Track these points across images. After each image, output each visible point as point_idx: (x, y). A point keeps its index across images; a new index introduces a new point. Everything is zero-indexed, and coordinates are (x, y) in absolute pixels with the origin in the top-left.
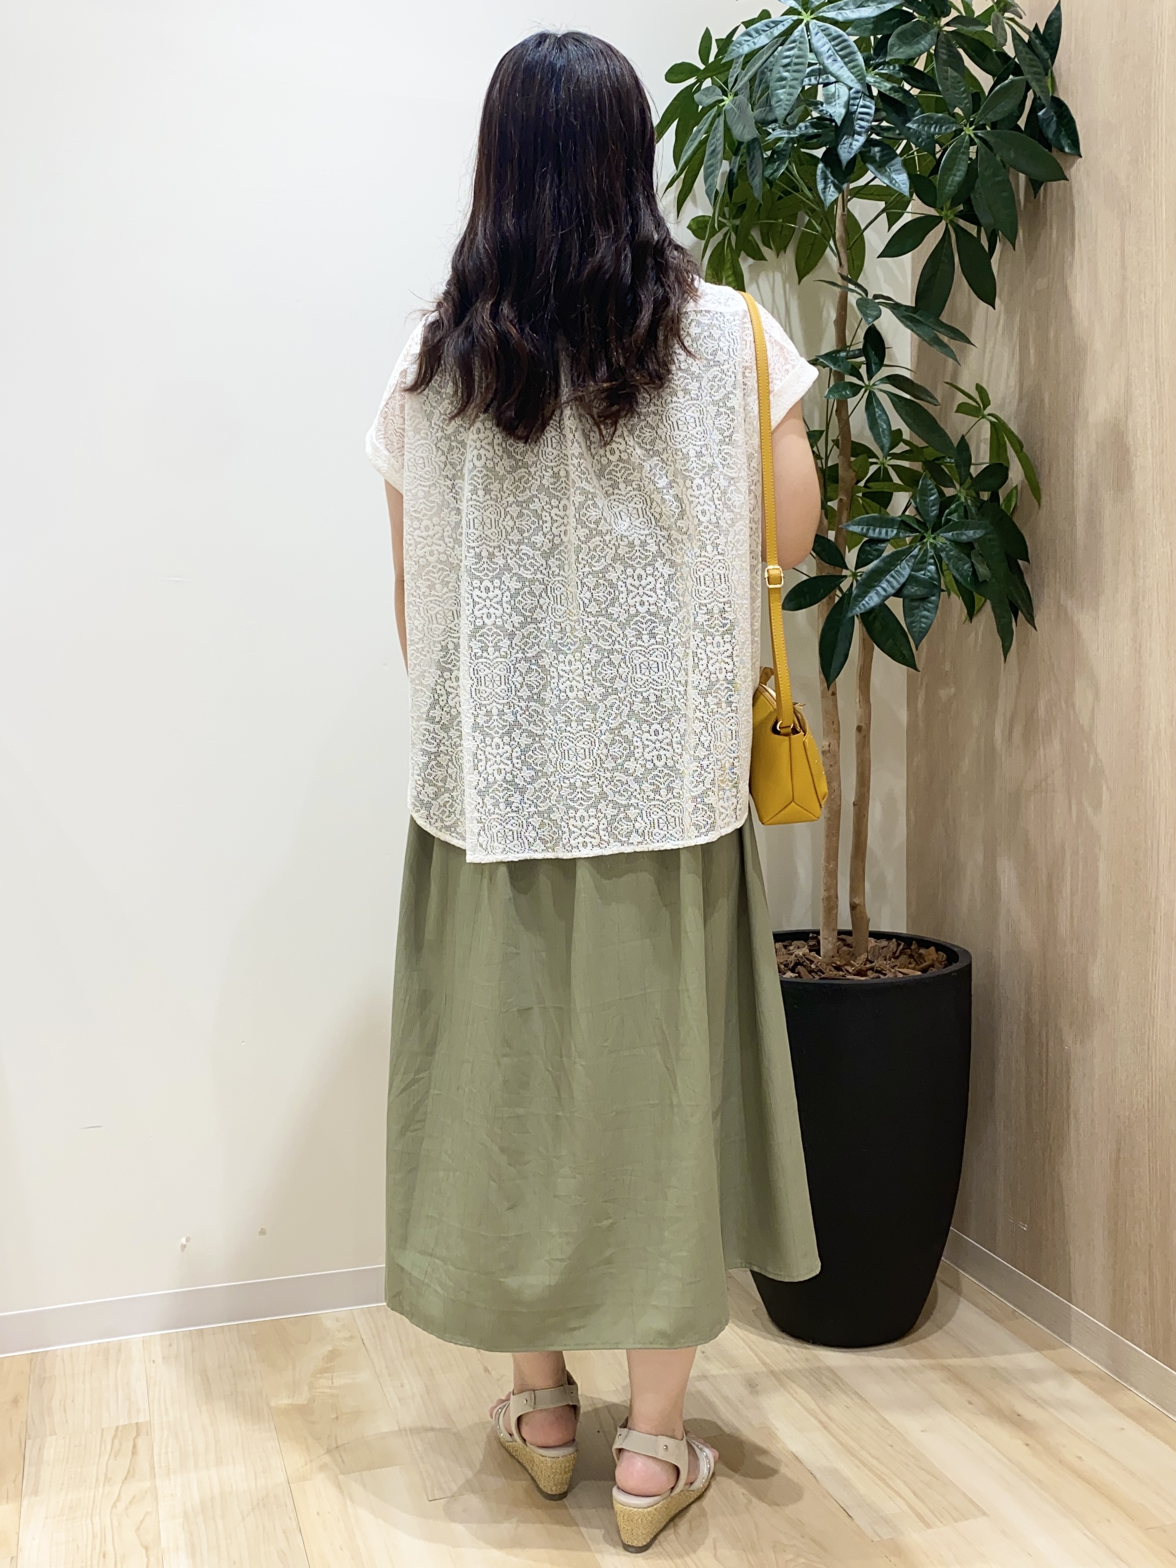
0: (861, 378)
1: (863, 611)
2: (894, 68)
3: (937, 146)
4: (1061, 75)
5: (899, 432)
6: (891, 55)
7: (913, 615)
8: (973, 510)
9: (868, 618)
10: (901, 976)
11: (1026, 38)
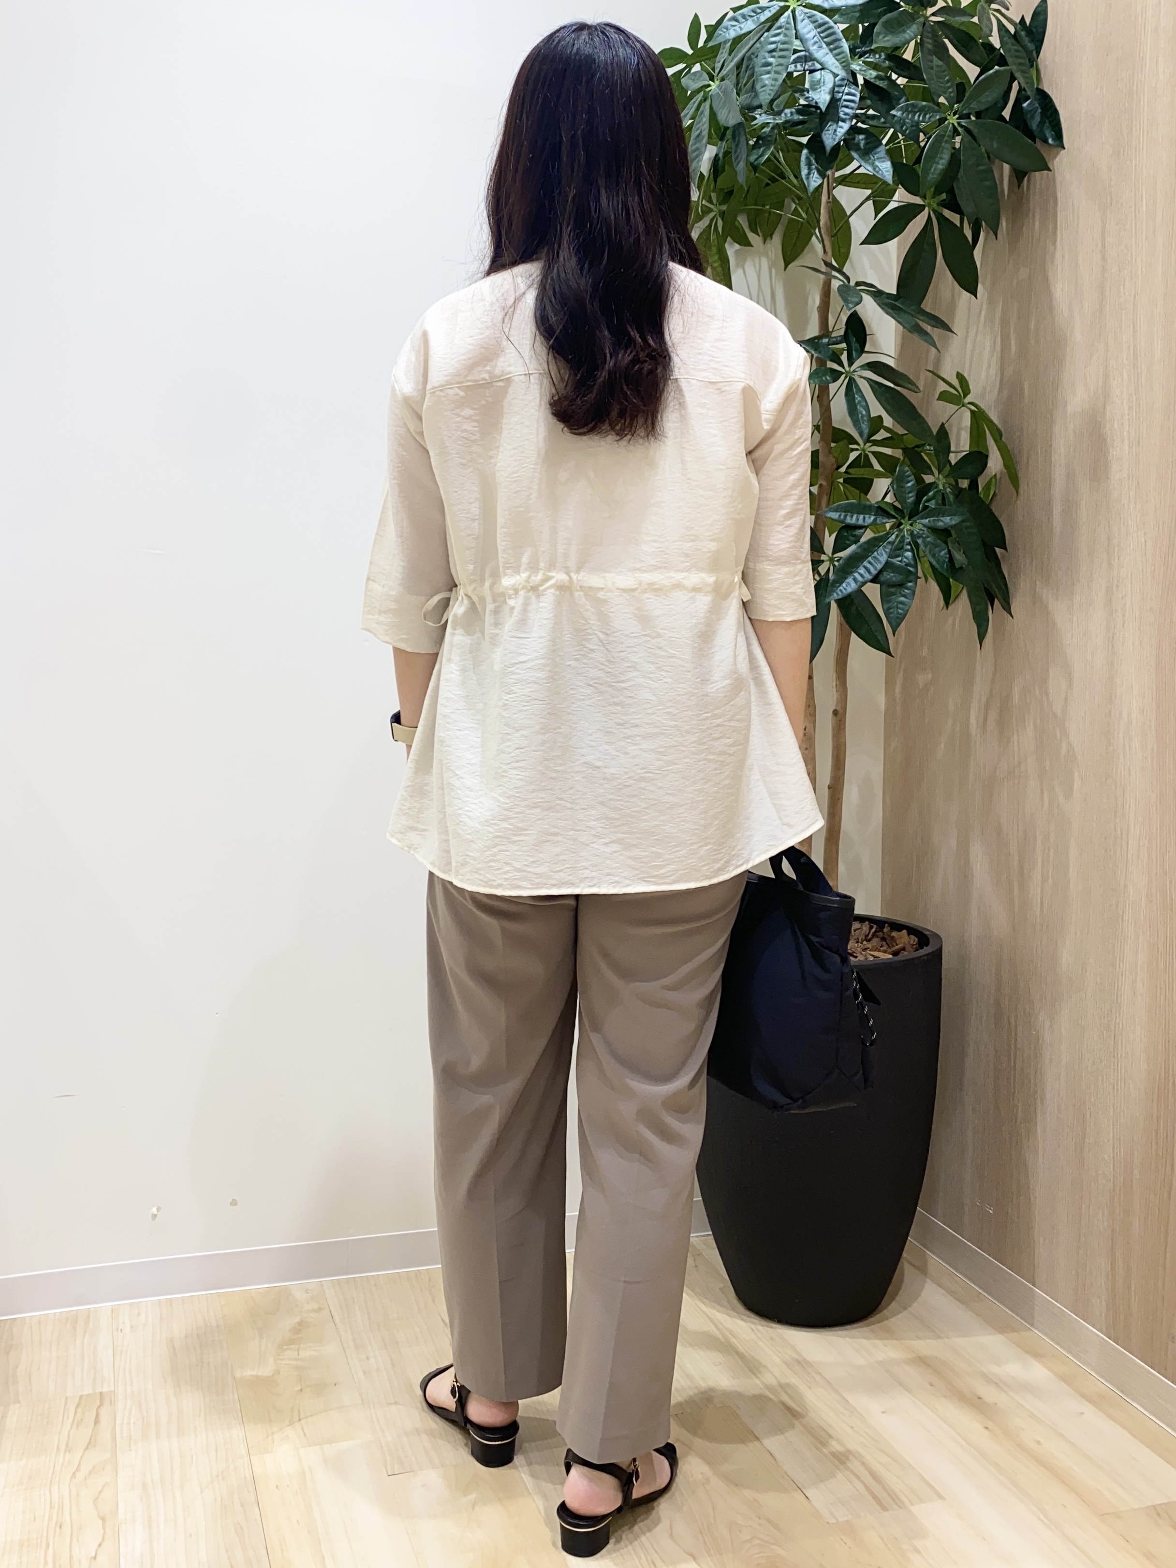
0: (841, 364)
1: (840, 597)
2: (880, 56)
3: (921, 135)
4: (1046, 66)
5: (880, 418)
6: (876, 43)
7: (889, 601)
8: (951, 498)
9: (845, 603)
10: (872, 959)
11: (1012, 30)
